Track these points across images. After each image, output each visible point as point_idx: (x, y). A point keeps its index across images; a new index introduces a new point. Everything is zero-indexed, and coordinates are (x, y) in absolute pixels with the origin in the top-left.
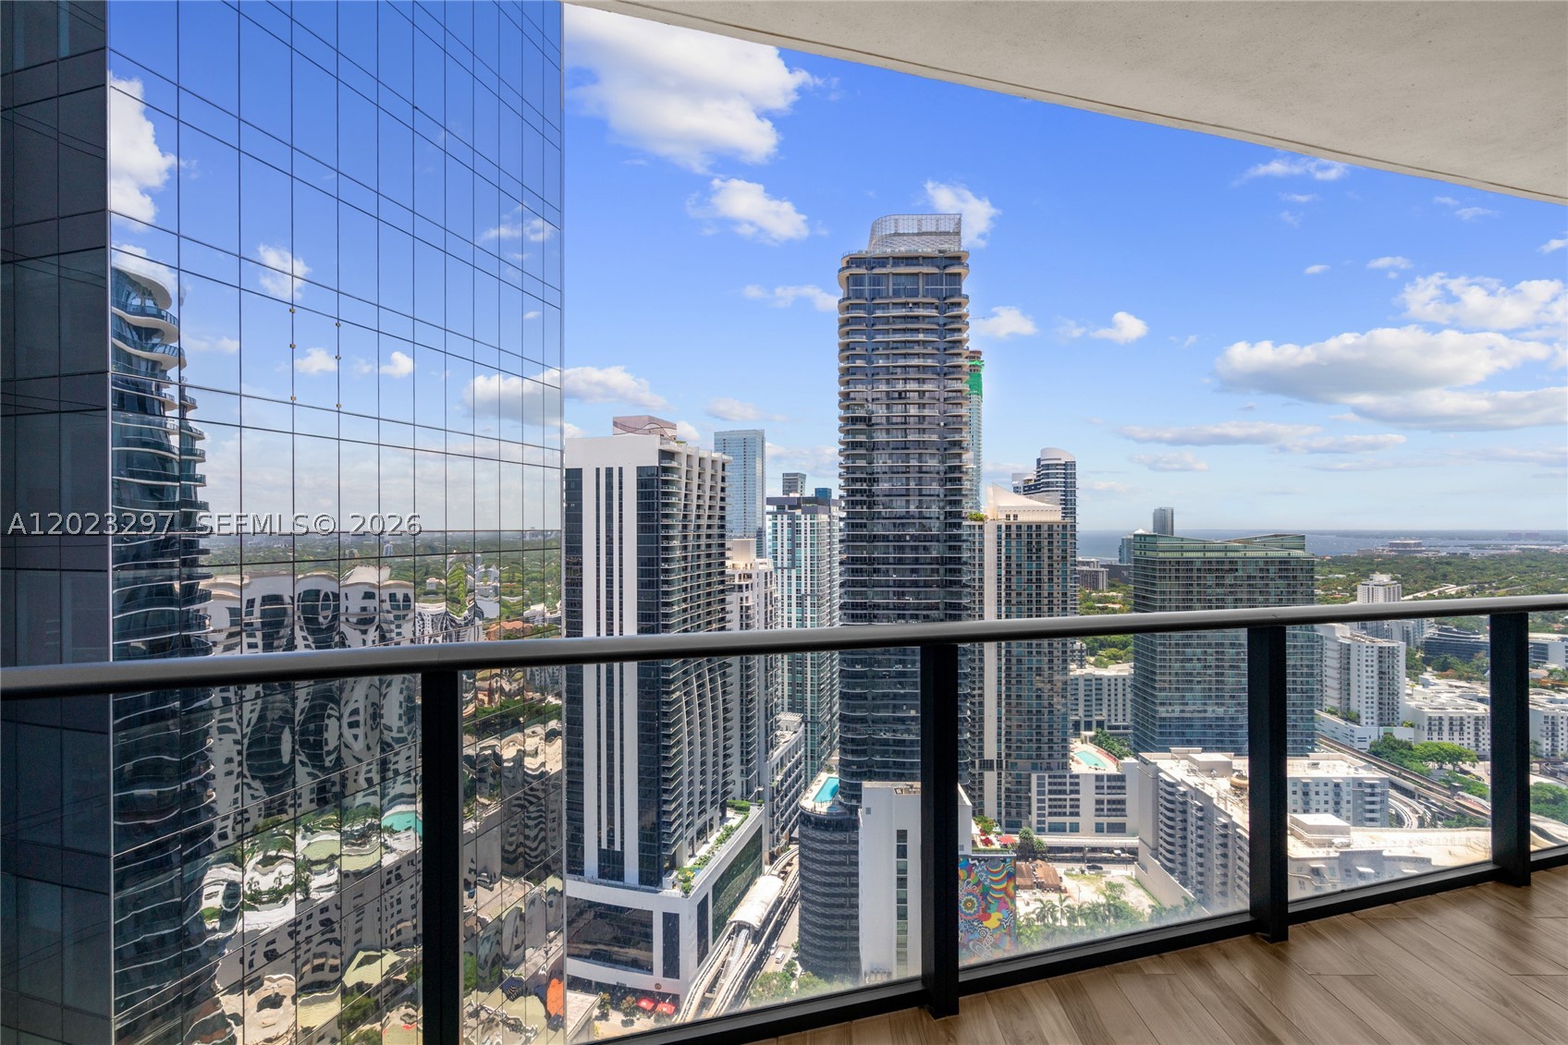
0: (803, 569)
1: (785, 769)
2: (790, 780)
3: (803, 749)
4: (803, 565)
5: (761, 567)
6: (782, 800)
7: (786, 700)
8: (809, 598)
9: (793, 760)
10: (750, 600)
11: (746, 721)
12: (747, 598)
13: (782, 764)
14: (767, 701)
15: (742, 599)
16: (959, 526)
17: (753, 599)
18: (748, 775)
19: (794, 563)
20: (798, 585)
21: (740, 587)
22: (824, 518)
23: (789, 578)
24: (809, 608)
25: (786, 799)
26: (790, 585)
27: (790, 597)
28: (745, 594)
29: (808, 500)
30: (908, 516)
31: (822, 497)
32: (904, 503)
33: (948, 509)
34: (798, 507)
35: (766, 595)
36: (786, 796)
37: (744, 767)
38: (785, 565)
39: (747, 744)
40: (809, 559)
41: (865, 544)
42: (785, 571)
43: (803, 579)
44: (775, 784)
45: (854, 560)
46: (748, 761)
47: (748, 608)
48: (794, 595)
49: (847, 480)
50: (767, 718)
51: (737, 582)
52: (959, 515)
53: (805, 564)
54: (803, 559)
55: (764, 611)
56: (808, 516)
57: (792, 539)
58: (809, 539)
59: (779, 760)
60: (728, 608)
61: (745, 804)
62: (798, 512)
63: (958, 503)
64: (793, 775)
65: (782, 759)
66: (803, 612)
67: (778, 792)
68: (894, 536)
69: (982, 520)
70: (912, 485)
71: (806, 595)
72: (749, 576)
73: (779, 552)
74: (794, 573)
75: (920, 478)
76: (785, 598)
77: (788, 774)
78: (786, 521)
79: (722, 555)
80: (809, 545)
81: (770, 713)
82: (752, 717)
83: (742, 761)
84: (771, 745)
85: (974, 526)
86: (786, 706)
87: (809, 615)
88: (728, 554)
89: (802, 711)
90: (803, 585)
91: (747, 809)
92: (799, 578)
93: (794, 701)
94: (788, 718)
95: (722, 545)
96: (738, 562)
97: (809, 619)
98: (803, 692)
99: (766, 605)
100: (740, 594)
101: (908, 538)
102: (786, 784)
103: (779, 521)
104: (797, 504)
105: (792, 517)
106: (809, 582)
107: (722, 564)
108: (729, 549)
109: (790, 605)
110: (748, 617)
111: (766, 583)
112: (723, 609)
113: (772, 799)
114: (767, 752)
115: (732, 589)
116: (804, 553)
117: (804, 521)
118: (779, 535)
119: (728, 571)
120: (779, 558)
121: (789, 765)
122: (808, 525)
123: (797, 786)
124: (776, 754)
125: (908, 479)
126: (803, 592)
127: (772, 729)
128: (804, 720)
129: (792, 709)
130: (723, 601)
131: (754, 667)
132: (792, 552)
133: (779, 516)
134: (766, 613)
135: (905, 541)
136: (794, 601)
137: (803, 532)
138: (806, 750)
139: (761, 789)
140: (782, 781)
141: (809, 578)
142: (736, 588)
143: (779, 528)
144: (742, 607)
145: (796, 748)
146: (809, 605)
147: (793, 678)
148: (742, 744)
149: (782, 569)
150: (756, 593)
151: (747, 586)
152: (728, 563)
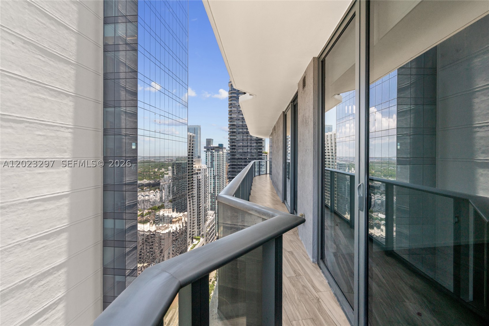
0: (215, 168)
1: (210, 227)
2: (211, 230)
3: (215, 221)
4: (215, 167)
5: (204, 167)
6: (209, 236)
7: (210, 207)
8: (217, 176)
9: (212, 225)
10: (200, 177)
11: (199, 213)
12: (199, 176)
13: (209, 226)
14: (205, 207)
15: (198, 177)
16: (261, 155)
17: (201, 176)
18: (199, 229)
19: (212, 166)
20: (214, 172)
21: (197, 173)
22: (221, 153)
23: (211, 170)
24: (217, 179)
25: (210, 236)
26: (211, 172)
27: (211, 176)
28: (199, 175)
29: (216, 147)
30: (247, 152)
31: (221, 147)
32: (246, 149)
33: (259, 151)
34: (214, 149)
35: (205, 175)
36: (210, 235)
37: (198, 227)
38: (210, 167)
39: (199, 220)
40: (217, 165)
41: (236, 160)
42: (210, 168)
43: (215, 171)
44: (207, 232)
45: (233, 165)
46: (199, 225)
47: (200, 179)
48: (212, 175)
49: (230, 142)
50: (205, 212)
51: (196, 172)
52: (261, 152)
53: (215, 166)
54: (215, 165)
55: (204, 180)
56: (217, 152)
57: (212, 159)
58: (217, 159)
59: (208, 224)
60: (194, 179)
61: (199, 237)
62: (214, 151)
63: (261, 149)
64: (212, 229)
65: (209, 224)
66: (215, 181)
67: (208, 234)
68: (244, 158)
69: (267, 153)
70: (249, 144)
71: (216, 176)
72: (200, 170)
73: (208, 163)
74: (212, 169)
75: (251, 142)
76: (210, 176)
77: (211, 229)
78: (210, 154)
79: (192, 163)
80: (217, 161)
81: (206, 211)
82: (201, 212)
83: (198, 225)
84: (206, 220)
85: (265, 155)
86: (210, 209)
87: (217, 182)
88: (194, 163)
89: (214, 210)
90: (215, 172)
91: (199, 239)
92: (214, 170)
93: (212, 207)
94: (210, 212)
95: (192, 161)
96: (196, 166)
97: (217, 183)
98: (215, 204)
99: (205, 178)
100: (197, 175)
101: (248, 158)
102: (210, 232)
103: (208, 154)
104: (213, 148)
105: (212, 152)
106: (217, 172)
107: (192, 166)
108: (194, 162)
109: (211, 179)
110: (199, 182)
111: (205, 172)
112: (193, 180)
113: (206, 236)
114: (205, 222)
115: (195, 174)
116: (215, 163)
117: (215, 154)
118: (208, 158)
119: (194, 168)
120: (208, 165)
121: (211, 226)
122: (217, 155)
123: (213, 232)
124: (208, 223)
125: (248, 142)
126: (215, 175)
127: (206, 215)
128: (215, 213)
129: (211, 210)
130: (192, 177)
131: (201, 197)
132: (212, 163)
133: (208, 152)
134: (205, 181)
135: (247, 159)
136: (212, 177)
137: (215, 157)
138: (216, 221)
139: (203, 233)
140: (209, 231)
141: (217, 171)
142: (196, 174)
143: (208, 156)
144: (198, 179)
145: (213, 221)
146: (217, 178)
147: (212, 200)
148: (198, 220)
149: (209, 168)
150: (202, 175)
151: (199, 173)
152: (194, 166)
